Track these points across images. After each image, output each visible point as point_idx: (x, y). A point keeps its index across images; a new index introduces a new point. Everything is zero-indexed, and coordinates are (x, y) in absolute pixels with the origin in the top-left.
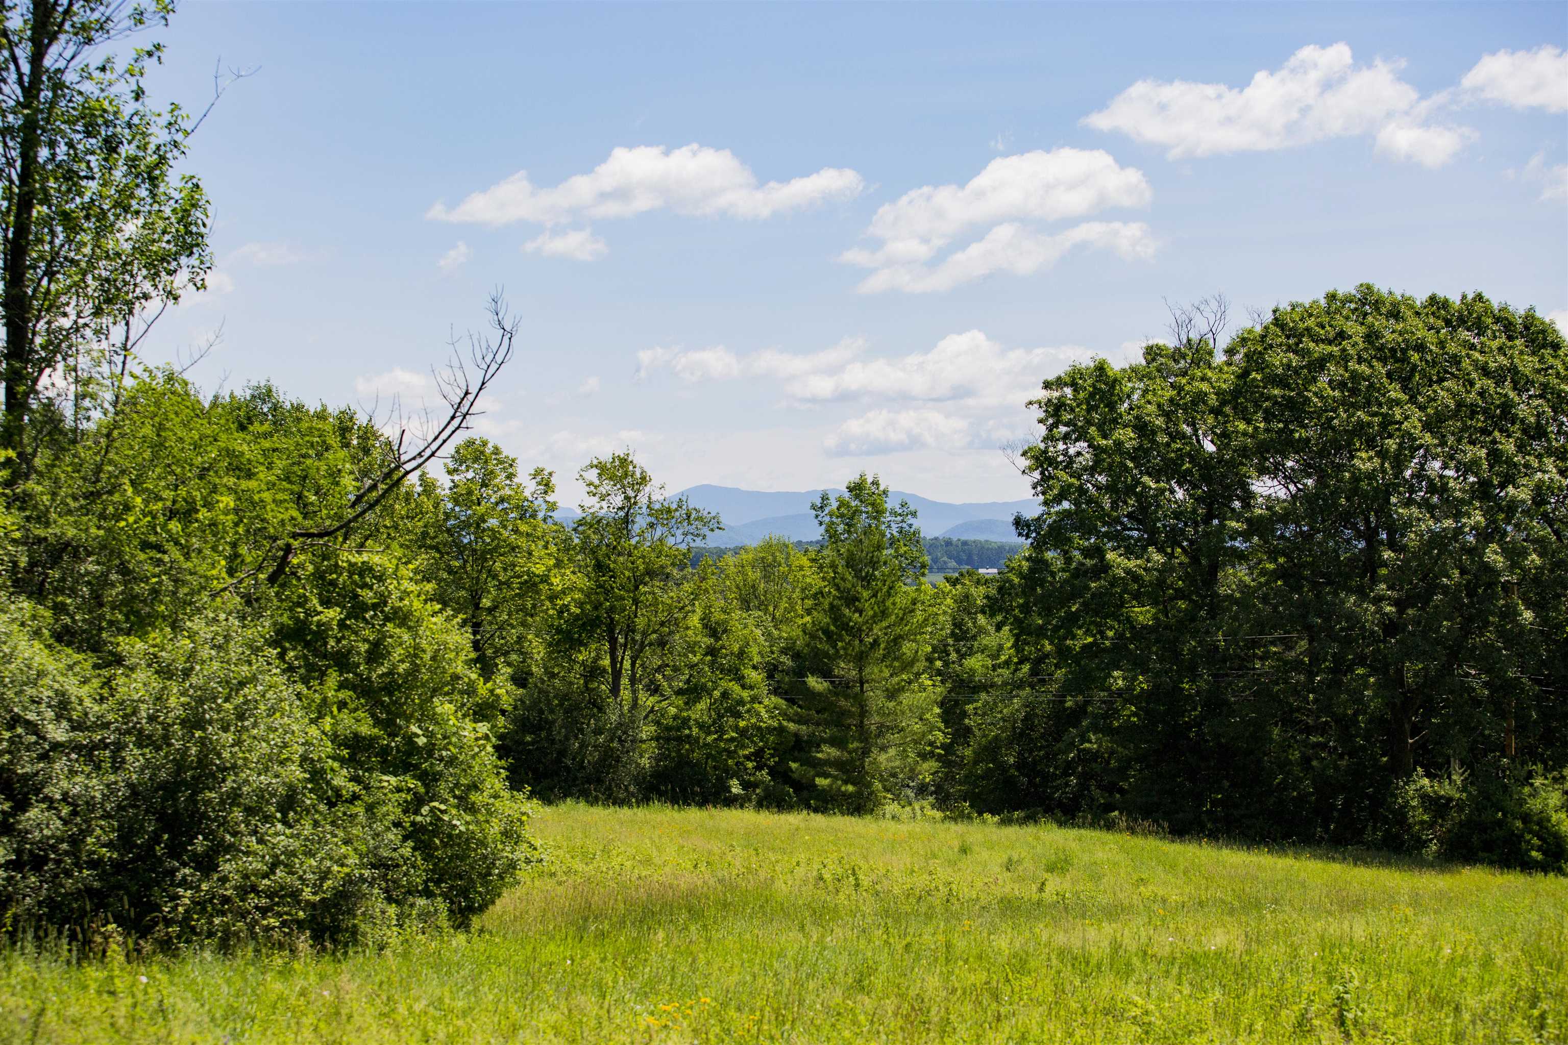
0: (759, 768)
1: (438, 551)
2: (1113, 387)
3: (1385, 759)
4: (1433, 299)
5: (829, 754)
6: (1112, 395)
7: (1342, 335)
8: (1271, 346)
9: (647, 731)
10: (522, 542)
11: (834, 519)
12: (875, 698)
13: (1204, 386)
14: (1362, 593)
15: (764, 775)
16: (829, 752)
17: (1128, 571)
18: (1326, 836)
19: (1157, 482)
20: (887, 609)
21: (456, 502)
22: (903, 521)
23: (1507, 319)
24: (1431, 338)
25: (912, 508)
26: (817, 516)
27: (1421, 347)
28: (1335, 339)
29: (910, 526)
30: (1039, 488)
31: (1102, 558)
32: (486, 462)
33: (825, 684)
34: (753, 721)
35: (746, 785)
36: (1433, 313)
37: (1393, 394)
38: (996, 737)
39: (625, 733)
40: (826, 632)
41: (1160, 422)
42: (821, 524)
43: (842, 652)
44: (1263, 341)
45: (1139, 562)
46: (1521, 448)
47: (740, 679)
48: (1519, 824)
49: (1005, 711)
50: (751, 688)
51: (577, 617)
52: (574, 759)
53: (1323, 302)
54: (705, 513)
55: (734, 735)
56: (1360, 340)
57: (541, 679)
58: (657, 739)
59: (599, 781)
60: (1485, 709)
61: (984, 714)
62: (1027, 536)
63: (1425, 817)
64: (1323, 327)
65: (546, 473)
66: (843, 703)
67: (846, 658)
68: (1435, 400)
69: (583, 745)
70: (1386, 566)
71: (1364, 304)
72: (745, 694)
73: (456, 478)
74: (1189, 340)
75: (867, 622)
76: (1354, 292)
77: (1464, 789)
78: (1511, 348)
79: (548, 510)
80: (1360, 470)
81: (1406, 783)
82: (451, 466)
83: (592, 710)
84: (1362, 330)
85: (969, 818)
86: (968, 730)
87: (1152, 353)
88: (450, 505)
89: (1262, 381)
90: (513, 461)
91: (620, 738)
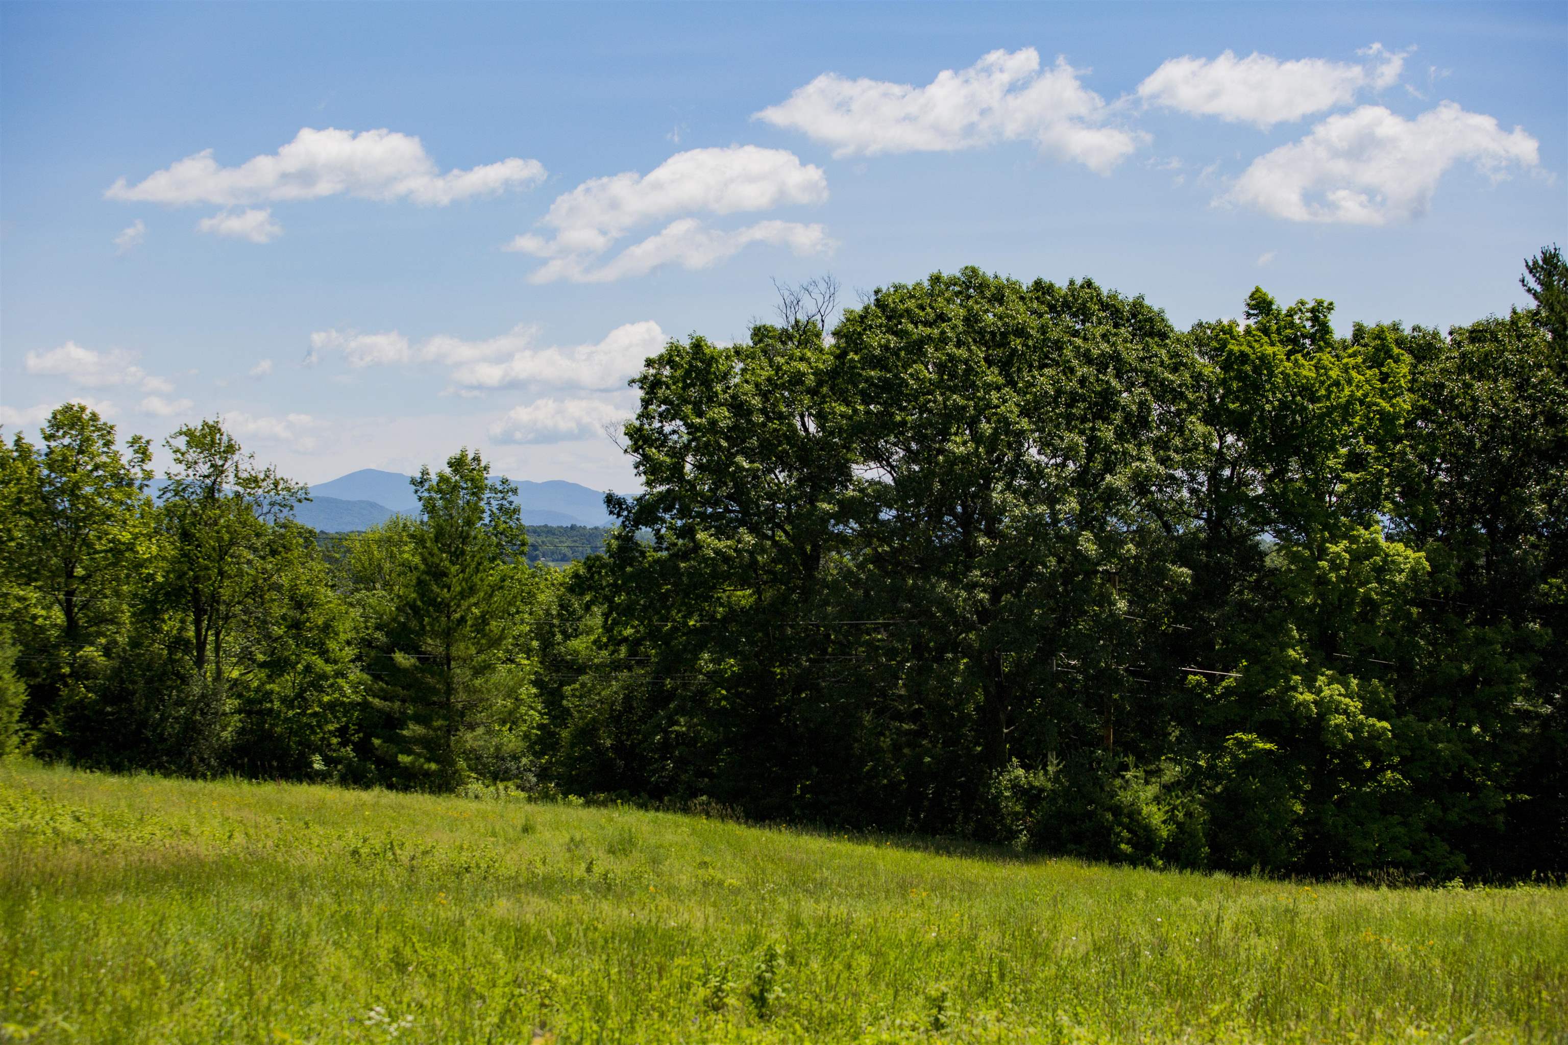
0: (344, 744)
1: (33, 517)
2: (709, 365)
3: (979, 749)
4: (1038, 284)
5: (414, 731)
6: (709, 372)
7: (942, 318)
8: (871, 327)
9: (230, 704)
10: (118, 511)
11: (433, 495)
12: (460, 674)
13: (803, 367)
14: (954, 579)
15: (348, 751)
16: (413, 730)
17: (717, 552)
18: (916, 826)
19: (752, 462)
20: (475, 585)
21: (51, 467)
22: (503, 498)
23: (1114, 306)
24: (1034, 323)
25: (513, 486)
26: (416, 492)
27: (1020, 332)
28: (935, 321)
29: (511, 503)
30: (641, 468)
31: (693, 539)
32: (82, 428)
33: (412, 661)
34: (336, 695)
35: (327, 760)
36: (1037, 298)
37: (989, 379)
38: (594, 719)
39: (208, 705)
40: (413, 607)
41: (756, 402)
42: (420, 499)
43: (428, 628)
44: (862, 322)
45: (729, 543)
46: (1120, 436)
47: (323, 653)
48: (1109, 816)
49: (603, 693)
50: (335, 662)
51: (161, 586)
52: (154, 731)
53: (926, 284)
54: (293, 483)
55: (317, 709)
56: (960, 324)
57: (124, 649)
58: (239, 712)
59: (180, 754)
60: (1078, 700)
61: (581, 697)
62: (619, 515)
63: (1018, 808)
64: (923, 308)
65: (143, 441)
66: (430, 680)
67: (435, 634)
68: (1034, 386)
69: (163, 719)
70: (982, 553)
71: (968, 288)
72: (329, 669)
73: (53, 444)
74: (797, 322)
75: (455, 598)
76: (958, 275)
77: (1056, 780)
78: (1116, 335)
79: (144, 479)
80: (954, 453)
81: (1000, 774)
82: (48, 431)
83: (175, 681)
84: (963, 312)
85: (553, 799)
86: (567, 711)
87: (760, 333)
88: (46, 472)
89: (859, 361)
90: (112, 427)
91: (202, 710)
